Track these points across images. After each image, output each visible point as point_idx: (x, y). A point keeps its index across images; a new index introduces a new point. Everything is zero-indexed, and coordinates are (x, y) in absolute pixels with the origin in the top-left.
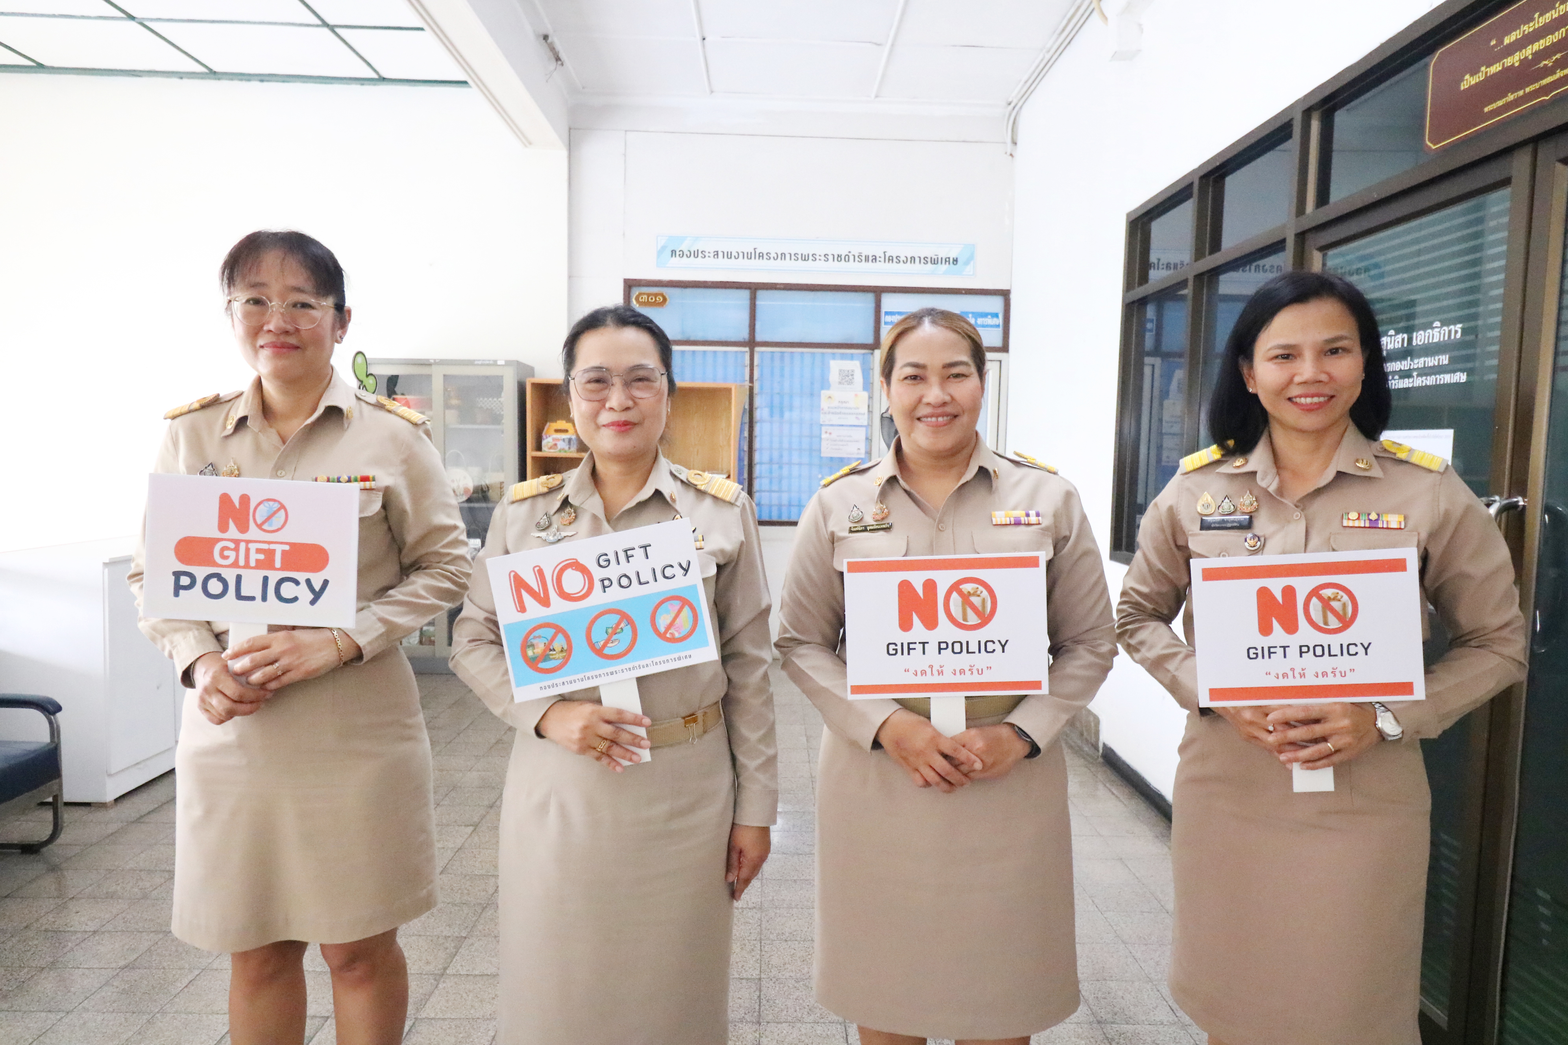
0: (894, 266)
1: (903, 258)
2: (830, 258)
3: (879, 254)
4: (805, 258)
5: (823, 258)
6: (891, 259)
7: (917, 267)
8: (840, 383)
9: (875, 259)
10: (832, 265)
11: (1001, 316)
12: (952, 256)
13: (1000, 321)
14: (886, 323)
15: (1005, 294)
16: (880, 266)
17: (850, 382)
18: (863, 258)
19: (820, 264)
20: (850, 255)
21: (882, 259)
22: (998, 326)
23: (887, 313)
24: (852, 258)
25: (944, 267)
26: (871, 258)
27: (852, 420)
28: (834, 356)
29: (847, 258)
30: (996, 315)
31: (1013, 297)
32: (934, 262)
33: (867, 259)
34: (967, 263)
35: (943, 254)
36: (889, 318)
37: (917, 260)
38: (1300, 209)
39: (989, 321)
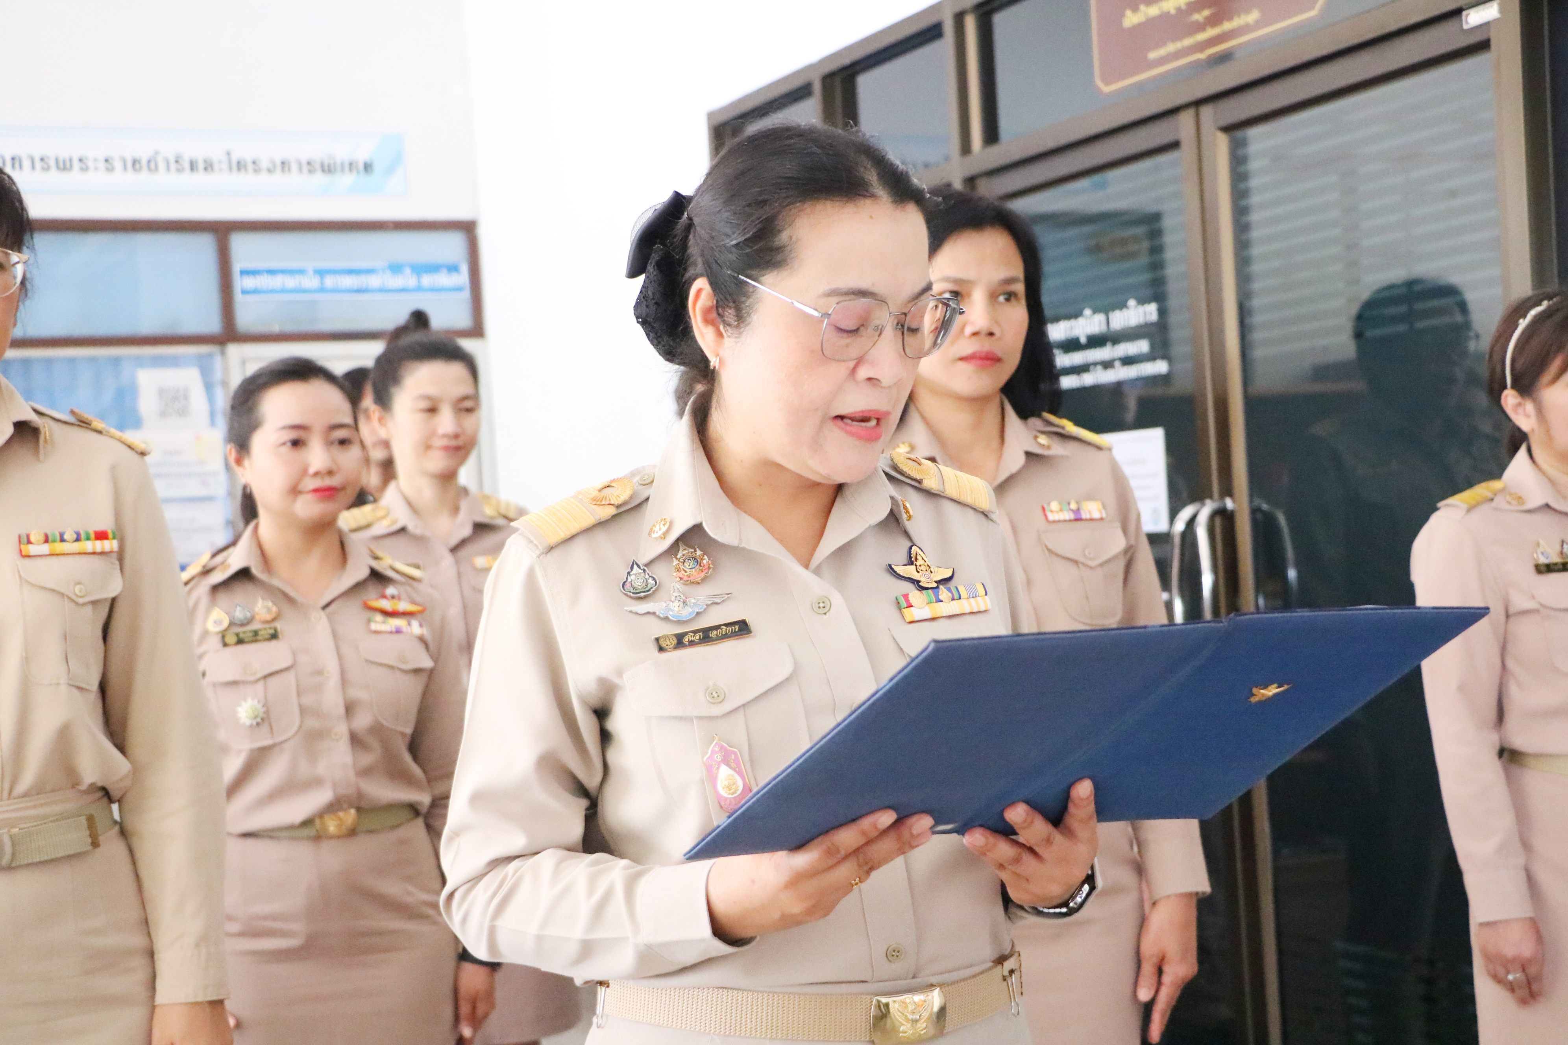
0: (247, 179)
1: (264, 164)
2: (118, 165)
3: (217, 155)
4: (64, 166)
5: (102, 165)
6: (240, 166)
7: (295, 179)
8: (163, 414)
9: (209, 166)
10: (122, 178)
11: (464, 269)
12: (361, 157)
13: (463, 278)
14: (244, 292)
15: (468, 228)
16: (221, 179)
17: (183, 412)
18: (187, 165)
19: (97, 178)
20: (160, 159)
21: (225, 166)
22: (459, 289)
23: (244, 273)
24: (162, 166)
25: (346, 180)
26: (201, 166)
27: (194, 488)
28: (140, 362)
29: (152, 165)
30: (453, 269)
31: (484, 235)
32: (328, 169)
33: (193, 166)
34: (391, 170)
35: (342, 153)
36: (249, 282)
37: (294, 167)
38: (966, 148)
39: (444, 279)
